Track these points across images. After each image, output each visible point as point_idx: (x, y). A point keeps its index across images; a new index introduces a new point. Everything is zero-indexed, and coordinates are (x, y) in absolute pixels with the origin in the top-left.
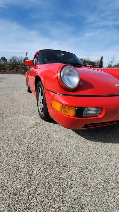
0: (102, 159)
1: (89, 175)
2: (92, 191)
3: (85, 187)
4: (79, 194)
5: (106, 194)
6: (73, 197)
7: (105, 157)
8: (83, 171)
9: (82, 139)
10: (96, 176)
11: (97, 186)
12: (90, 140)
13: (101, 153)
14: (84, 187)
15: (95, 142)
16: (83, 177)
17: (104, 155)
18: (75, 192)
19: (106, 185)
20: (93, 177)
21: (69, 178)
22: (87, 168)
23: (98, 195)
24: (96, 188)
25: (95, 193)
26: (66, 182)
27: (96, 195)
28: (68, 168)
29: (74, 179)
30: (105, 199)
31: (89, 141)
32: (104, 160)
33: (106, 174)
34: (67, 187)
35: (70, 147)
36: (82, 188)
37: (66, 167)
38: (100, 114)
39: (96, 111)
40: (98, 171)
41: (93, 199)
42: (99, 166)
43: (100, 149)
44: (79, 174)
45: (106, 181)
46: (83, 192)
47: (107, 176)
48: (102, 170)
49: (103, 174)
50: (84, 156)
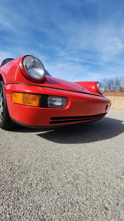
0: (72, 157)
1: (56, 177)
2: (58, 194)
3: (49, 191)
4: (39, 202)
5: (76, 192)
6: (28, 208)
7: (76, 155)
8: (49, 173)
9: (51, 143)
10: (64, 175)
11: (65, 186)
12: (60, 143)
13: (71, 153)
14: (47, 192)
15: (65, 144)
16: (48, 179)
17: (74, 154)
18: (33, 202)
19: (76, 183)
20: (60, 177)
21: (27, 185)
22: (54, 169)
23: (66, 196)
24: (64, 188)
25: (63, 194)
26: (22, 191)
27: (64, 197)
28: (28, 174)
29: (34, 186)
30: (75, 199)
31: (58, 144)
32: (74, 158)
33: (76, 171)
34: (22, 198)
35: (35, 151)
36: (44, 193)
37: (26, 174)
38: (67, 105)
39: (63, 101)
40: (67, 170)
41: (59, 204)
42: (68, 164)
43: (70, 149)
44: (42, 178)
45: (76, 177)
46: (46, 197)
47: (77, 172)
48: (71, 168)
49: (72, 171)
50: (51, 158)
